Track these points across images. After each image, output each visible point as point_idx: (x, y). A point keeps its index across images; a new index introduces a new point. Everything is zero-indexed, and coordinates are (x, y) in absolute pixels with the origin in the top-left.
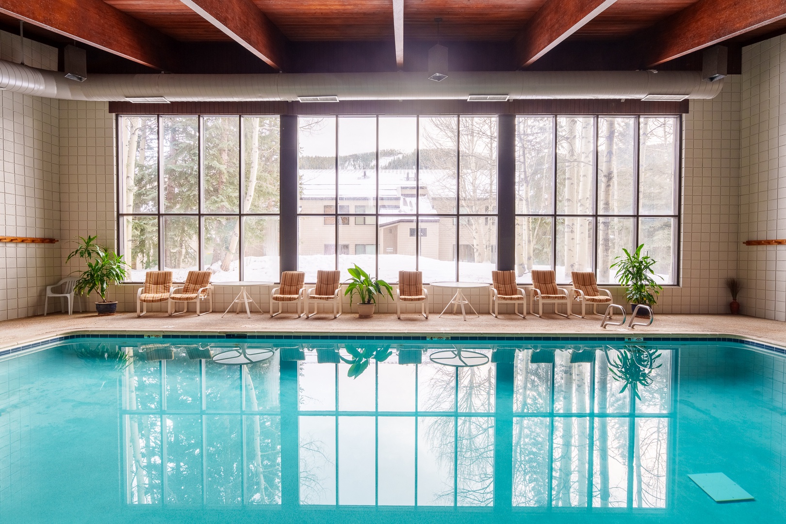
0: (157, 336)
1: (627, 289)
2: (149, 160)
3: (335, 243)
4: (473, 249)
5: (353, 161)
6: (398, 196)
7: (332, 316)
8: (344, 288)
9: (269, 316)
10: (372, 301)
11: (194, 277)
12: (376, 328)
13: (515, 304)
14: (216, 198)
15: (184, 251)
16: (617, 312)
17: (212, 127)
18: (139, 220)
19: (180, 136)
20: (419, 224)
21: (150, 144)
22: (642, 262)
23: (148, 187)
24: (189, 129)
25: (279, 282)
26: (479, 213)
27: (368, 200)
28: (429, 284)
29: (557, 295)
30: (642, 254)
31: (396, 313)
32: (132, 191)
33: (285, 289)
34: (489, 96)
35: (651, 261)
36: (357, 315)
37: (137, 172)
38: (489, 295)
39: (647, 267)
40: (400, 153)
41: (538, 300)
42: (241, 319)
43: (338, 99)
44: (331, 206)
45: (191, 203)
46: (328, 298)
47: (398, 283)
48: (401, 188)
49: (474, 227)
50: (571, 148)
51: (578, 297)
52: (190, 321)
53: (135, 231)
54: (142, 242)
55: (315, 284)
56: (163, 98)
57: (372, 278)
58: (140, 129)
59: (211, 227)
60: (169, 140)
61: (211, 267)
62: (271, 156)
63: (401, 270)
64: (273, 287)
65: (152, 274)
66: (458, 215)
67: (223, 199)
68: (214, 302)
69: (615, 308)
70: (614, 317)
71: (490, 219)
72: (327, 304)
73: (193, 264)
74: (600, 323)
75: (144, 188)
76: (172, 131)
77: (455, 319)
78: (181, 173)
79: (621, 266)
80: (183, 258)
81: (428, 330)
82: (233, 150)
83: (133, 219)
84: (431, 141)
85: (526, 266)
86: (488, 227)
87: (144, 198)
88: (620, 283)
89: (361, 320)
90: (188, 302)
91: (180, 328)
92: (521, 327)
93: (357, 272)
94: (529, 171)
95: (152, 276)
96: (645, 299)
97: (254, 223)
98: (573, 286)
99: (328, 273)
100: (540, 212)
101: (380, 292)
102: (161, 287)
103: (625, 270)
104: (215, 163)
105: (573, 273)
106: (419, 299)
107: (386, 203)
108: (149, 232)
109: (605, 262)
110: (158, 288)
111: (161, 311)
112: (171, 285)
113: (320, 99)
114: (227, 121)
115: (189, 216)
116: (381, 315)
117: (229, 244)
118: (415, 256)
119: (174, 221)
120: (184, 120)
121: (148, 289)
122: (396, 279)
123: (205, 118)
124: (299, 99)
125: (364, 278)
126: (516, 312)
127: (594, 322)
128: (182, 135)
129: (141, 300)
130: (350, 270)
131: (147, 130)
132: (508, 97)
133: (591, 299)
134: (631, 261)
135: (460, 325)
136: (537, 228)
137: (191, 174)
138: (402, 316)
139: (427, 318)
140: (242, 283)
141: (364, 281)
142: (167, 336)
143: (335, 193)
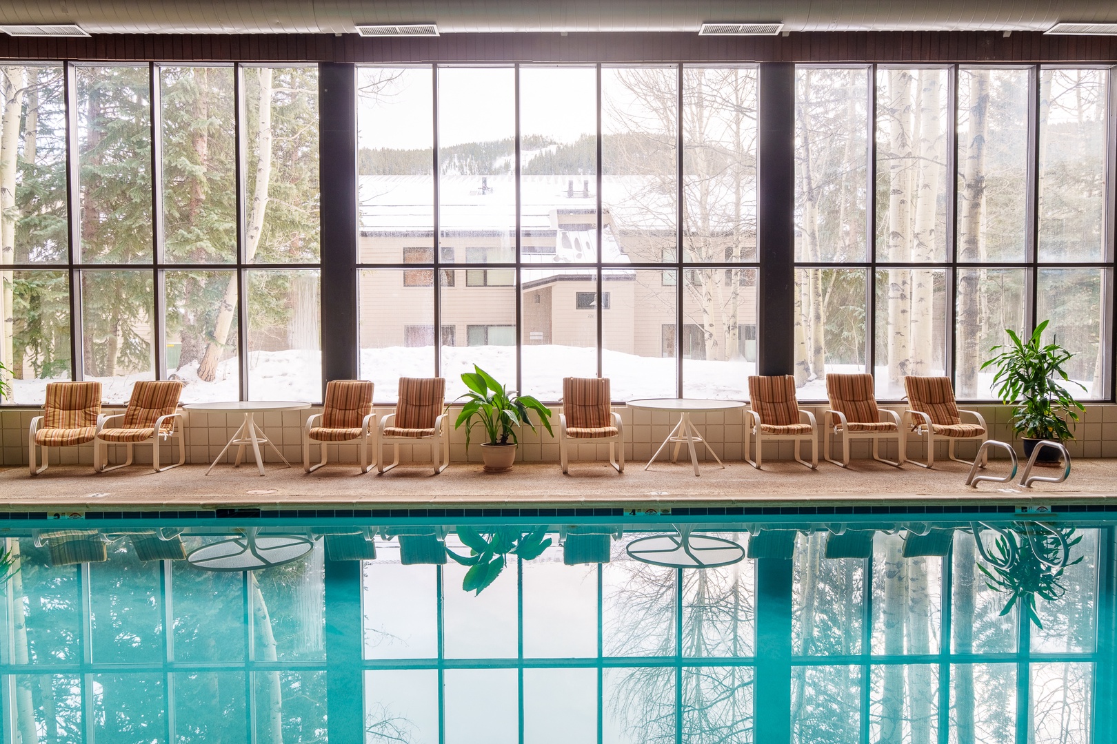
0: (74, 515)
1: (1015, 411)
2: (46, 157)
3: (433, 324)
4: (703, 334)
5: (459, 158)
6: (551, 228)
7: (431, 470)
8: (455, 414)
9: (302, 471)
10: (510, 439)
11: (146, 395)
12: (521, 492)
13: (794, 441)
14: (186, 233)
15: (120, 341)
16: (997, 456)
17: (174, 88)
18: (26, 279)
19: (107, 105)
20: (604, 283)
21: (47, 123)
22: (1044, 356)
23: (44, 210)
24: (128, 91)
25: (320, 401)
26: (714, 261)
27: (499, 235)
28: (624, 404)
29: (878, 424)
30: (1044, 341)
31: (558, 462)
32: (12, 219)
33: (333, 417)
34: (742, 25)
35: (1062, 353)
36: (481, 468)
37: (21, 179)
38: (743, 425)
39: (1053, 366)
40: (552, 143)
41: (841, 434)
42: (246, 478)
43: (439, 30)
44: (424, 250)
45: (134, 243)
46: (422, 434)
47: (562, 401)
48: (558, 211)
49: (704, 289)
50: (901, 131)
51: (920, 427)
52: (142, 484)
53: (20, 300)
54: (35, 325)
55: (394, 405)
56: (76, 26)
57: (510, 393)
58: (26, 91)
59: (176, 292)
60: (86, 114)
61: (177, 373)
62: (296, 148)
63: (569, 376)
64: (309, 413)
65: (59, 388)
66: (680, 266)
67: (201, 234)
68: (188, 443)
69: (992, 448)
70: (989, 466)
71: (736, 274)
72: (420, 445)
73: (139, 367)
74: (966, 477)
75: (36, 213)
76: (91, 96)
77: (677, 473)
78: (111, 181)
79: (1003, 364)
80: (118, 354)
81: (625, 496)
82: (220, 134)
83: (14, 277)
84: (618, 117)
85: (811, 366)
86: (732, 288)
87: (35, 232)
88: (1001, 398)
89: (490, 476)
90: (134, 445)
91: (121, 498)
92: (810, 487)
93: (479, 380)
94: (817, 177)
95: (58, 392)
96: (1050, 429)
97: (263, 285)
98: (910, 405)
99: (421, 383)
100: (835, 259)
101: (525, 420)
102: (78, 414)
103: (1010, 372)
104: (183, 162)
105: (909, 380)
106: (605, 434)
107: (535, 242)
108: (49, 303)
109: (969, 357)
110: (72, 416)
111: (78, 464)
112: (99, 409)
113: (400, 31)
114: (205, 76)
115: (130, 270)
116: (527, 466)
117: (215, 327)
118: (595, 349)
119: (99, 280)
120: (116, 74)
121: (51, 419)
122: (557, 394)
123: (163, 69)
124: (358, 30)
125: (494, 393)
126: (797, 457)
127: (952, 475)
128: (113, 105)
129: (38, 442)
130: (466, 377)
131: (40, 94)
132: (780, 28)
133: (946, 430)
134: (1024, 355)
135: (687, 485)
136: (829, 290)
137: (132, 184)
138: (572, 469)
139: (620, 472)
140: (245, 405)
141: (493, 399)
142: (95, 514)
143: (432, 223)
